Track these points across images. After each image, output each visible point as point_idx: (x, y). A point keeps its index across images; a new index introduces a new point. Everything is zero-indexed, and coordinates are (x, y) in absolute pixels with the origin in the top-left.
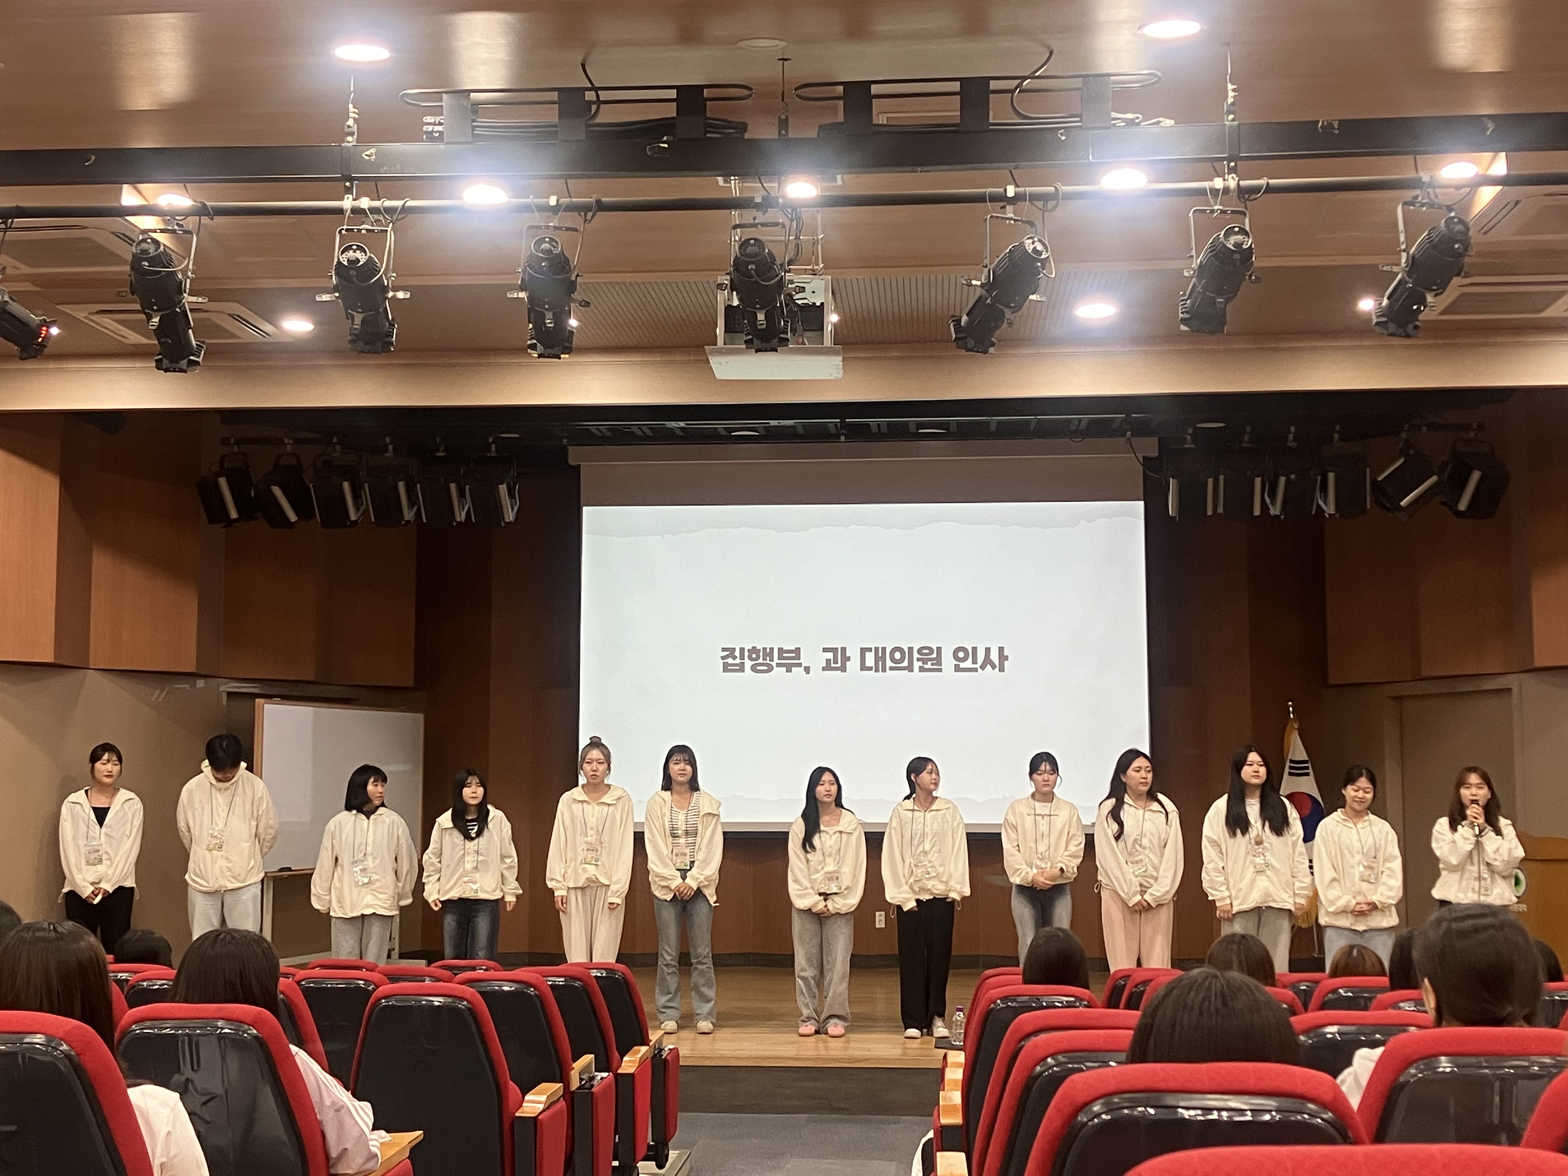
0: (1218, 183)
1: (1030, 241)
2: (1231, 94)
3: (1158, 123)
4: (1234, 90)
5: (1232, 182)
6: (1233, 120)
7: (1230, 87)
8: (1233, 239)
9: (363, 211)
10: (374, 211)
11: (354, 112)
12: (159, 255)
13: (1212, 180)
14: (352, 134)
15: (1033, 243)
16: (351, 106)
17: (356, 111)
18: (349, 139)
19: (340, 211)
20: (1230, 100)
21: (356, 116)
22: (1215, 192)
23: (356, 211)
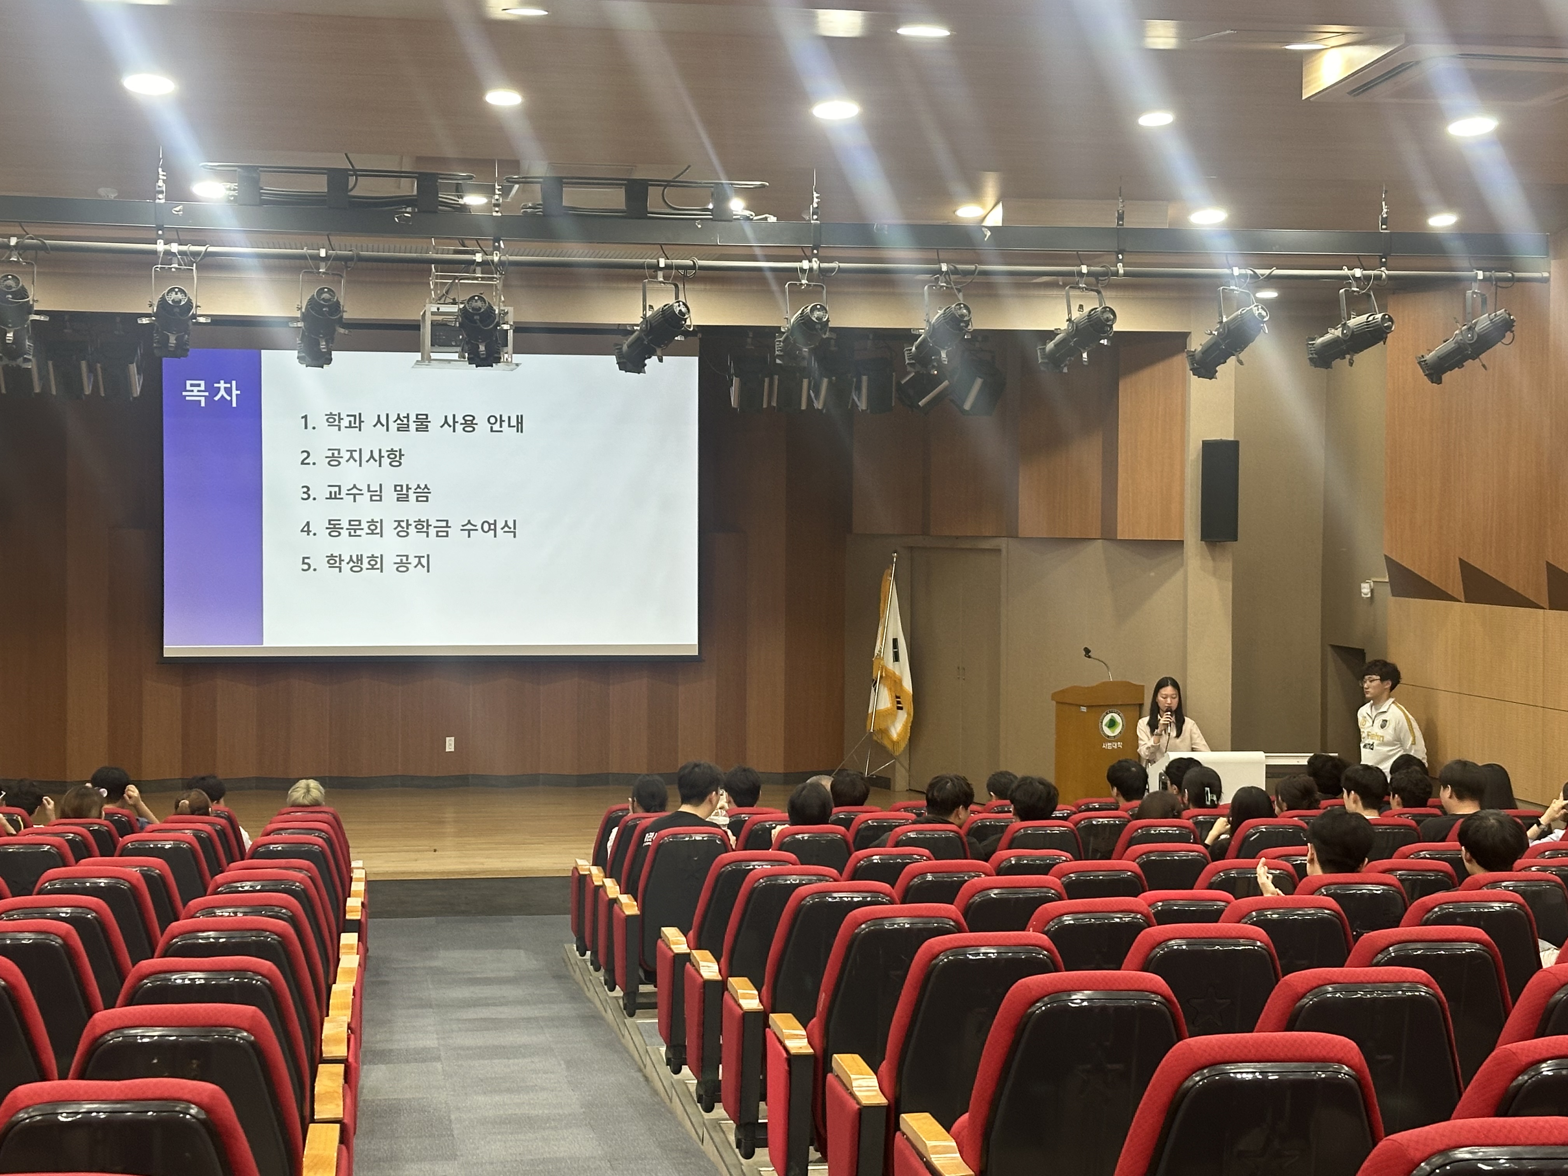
0: (805, 264)
1: (677, 304)
2: (816, 200)
3: (766, 219)
4: (817, 198)
5: (815, 264)
6: (816, 220)
7: (815, 195)
8: (817, 314)
9: (174, 254)
10: (182, 253)
11: (163, 175)
12: (19, 289)
13: (801, 262)
14: (162, 192)
15: (679, 306)
16: (160, 170)
17: (165, 173)
18: (160, 196)
19: (155, 252)
20: (815, 205)
21: (165, 178)
22: (803, 271)
23: (167, 253)
